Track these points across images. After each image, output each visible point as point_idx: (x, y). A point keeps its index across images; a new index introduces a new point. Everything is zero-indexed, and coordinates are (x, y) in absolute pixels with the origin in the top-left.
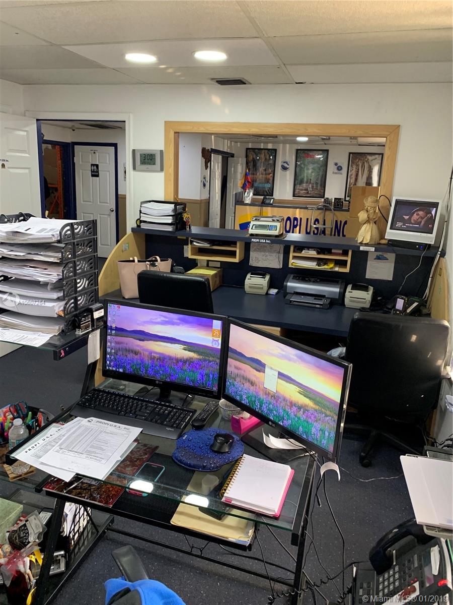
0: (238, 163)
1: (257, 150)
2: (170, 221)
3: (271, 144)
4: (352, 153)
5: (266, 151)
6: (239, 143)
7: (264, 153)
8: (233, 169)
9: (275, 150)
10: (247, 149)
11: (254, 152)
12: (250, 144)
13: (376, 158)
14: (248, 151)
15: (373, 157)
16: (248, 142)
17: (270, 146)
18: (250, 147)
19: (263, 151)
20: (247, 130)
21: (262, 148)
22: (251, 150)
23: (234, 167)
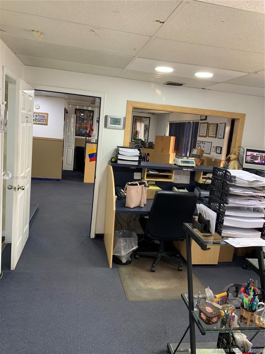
0: (72, 117)
1: (82, 110)
2: (138, 159)
3: (91, 108)
4: (135, 116)
5: (88, 111)
6: (71, 105)
7: (87, 112)
8: (68, 120)
9: (93, 111)
10: (76, 109)
11: (80, 111)
12: (78, 106)
13: (147, 120)
14: (77, 110)
15: (146, 119)
16: (77, 105)
17: (90, 109)
18: (78, 108)
19: (86, 111)
20: (175, 110)
21: (85, 109)
22: (78, 110)
23: (69, 119)
